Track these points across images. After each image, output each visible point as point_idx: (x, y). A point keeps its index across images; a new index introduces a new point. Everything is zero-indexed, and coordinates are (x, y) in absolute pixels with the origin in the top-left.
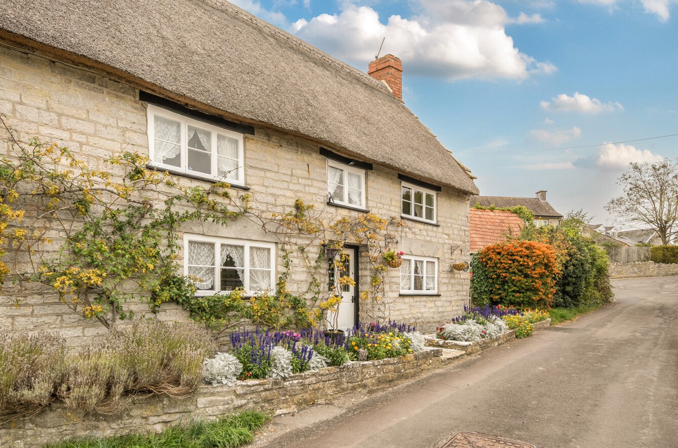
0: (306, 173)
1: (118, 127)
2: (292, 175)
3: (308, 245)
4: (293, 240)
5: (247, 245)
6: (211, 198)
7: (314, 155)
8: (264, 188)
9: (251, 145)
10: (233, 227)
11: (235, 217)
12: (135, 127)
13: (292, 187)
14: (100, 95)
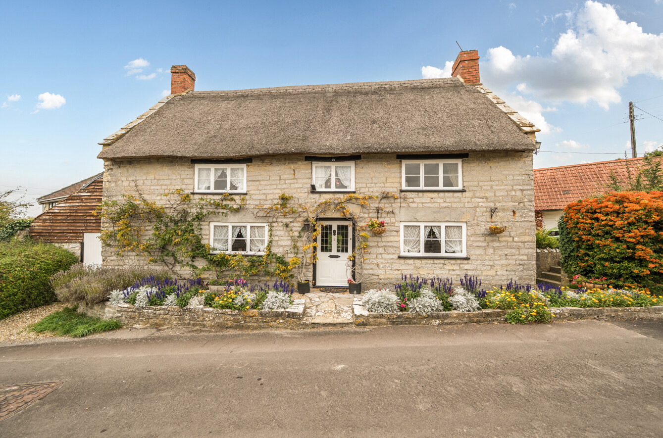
0: (291, 176)
1: (180, 178)
2: (280, 179)
3: (291, 222)
4: (280, 220)
5: (249, 226)
6: (224, 203)
7: (300, 163)
8: (258, 191)
9: (251, 169)
10: (237, 216)
11: (237, 211)
12: (188, 176)
13: (279, 187)
14: (174, 167)
